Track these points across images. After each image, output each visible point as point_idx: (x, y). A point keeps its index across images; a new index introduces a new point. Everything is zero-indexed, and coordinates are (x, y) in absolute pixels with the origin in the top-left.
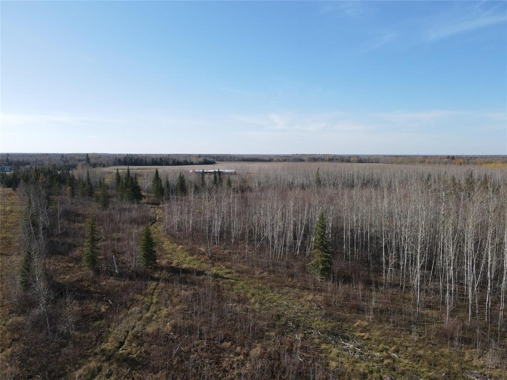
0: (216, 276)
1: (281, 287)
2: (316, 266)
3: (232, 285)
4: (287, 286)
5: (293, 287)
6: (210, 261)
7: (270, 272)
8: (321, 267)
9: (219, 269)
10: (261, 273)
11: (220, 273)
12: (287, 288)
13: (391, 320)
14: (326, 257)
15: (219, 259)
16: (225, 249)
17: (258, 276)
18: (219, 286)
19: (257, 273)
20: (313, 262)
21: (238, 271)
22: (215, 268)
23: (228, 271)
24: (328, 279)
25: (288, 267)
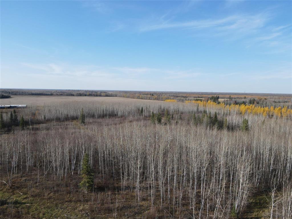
0: (16, 202)
1: (62, 203)
3: (29, 208)
4: (67, 202)
5: (70, 201)
6: (11, 190)
7: (55, 192)
8: (87, 185)
9: (18, 196)
10: (49, 194)
11: (19, 199)
13: (126, 214)
14: (90, 178)
15: (18, 188)
16: (22, 177)
17: (47, 197)
18: (19, 212)
19: (46, 194)
20: (82, 182)
21: (32, 196)
22: (14, 196)
23: (25, 196)
24: (91, 191)
25: (67, 186)
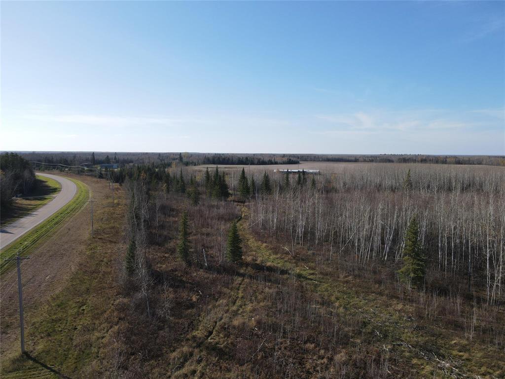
0: (299, 276)
1: (367, 293)
2: (406, 273)
3: (316, 286)
4: (374, 292)
5: (381, 294)
6: (294, 261)
7: (355, 276)
8: (412, 275)
9: (303, 270)
10: (346, 277)
11: (304, 273)
12: (373, 294)
13: (497, 342)
14: (418, 265)
15: (303, 260)
16: (308, 250)
17: (342, 280)
18: (303, 287)
19: (341, 276)
20: (403, 269)
21: (321, 273)
22: (298, 268)
23: (312, 272)
24: (420, 288)
25: (375, 272)
